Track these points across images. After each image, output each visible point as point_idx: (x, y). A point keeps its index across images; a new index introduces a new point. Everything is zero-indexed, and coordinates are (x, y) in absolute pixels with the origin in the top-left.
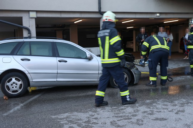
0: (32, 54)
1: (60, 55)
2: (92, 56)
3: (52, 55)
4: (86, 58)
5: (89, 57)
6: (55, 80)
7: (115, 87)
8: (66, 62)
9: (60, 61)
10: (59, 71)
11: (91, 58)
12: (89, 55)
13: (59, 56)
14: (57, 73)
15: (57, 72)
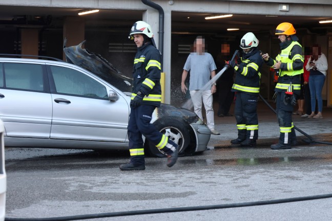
0: (7, 86)
1: (58, 90)
2: (116, 94)
3: (42, 90)
4: (106, 97)
5: (111, 95)
6: (47, 135)
7: (158, 155)
8: (68, 102)
9: (57, 101)
10: (56, 120)
11: (114, 97)
12: (112, 92)
13: (55, 92)
14: (52, 123)
15: (51, 121)
